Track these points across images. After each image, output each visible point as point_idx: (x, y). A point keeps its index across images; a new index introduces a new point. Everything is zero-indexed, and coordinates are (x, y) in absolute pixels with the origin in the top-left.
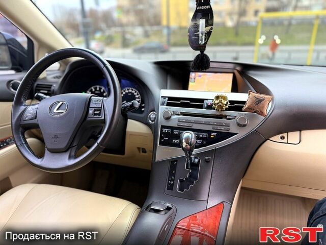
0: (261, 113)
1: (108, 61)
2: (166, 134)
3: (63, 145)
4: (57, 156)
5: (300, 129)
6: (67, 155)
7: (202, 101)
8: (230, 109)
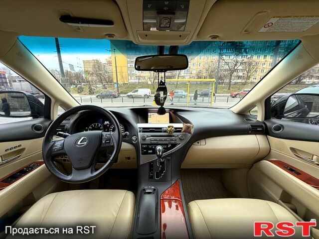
0: (190, 133)
1: (110, 111)
2: (145, 148)
3: (87, 164)
4: (82, 172)
5: (204, 138)
6: (89, 170)
7: (161, 128)
8: (175, 132)
